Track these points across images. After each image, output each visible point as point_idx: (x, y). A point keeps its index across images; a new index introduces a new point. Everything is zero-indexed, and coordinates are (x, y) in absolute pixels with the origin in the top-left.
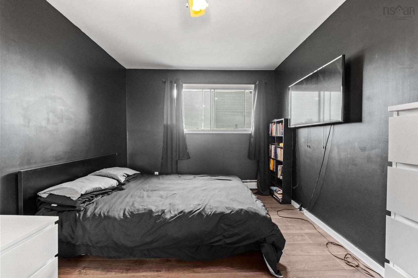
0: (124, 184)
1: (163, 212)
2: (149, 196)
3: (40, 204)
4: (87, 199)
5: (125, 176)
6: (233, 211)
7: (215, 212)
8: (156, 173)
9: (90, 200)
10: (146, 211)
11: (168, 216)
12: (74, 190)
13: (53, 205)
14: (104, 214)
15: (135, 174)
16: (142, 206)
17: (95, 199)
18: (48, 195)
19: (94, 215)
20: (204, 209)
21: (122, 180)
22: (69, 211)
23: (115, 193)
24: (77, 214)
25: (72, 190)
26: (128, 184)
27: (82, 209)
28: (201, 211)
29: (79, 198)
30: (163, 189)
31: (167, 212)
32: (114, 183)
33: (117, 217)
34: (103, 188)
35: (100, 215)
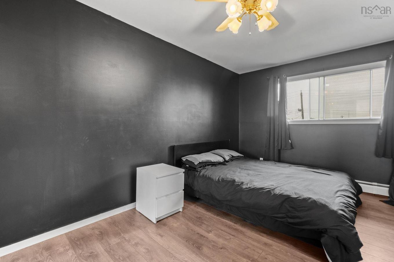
0: (227, 162)
1: (242, 183)
2: (240, 172)
3: (183, 164)
4: (202, 166)
5: (230, 156)
6: (300, 197)
7: (282, 193)
8: (261, 159)
9: (204, 167)
10: (231, 180)
11: (244, 187)
12: (196, 159)
13: (187, 166)
14: (208, 176)
15: (239, 156)
16: (231, 176)
17: (207, 167)
18: (185, 160)
19: (203, 175)
20: (274, 189)
21: (227, 158)
22: (193, 170)
23: (220, 166)
24: (196, 173)
25: (195, 159)
26: (231, 163)
27: (199, 171)
28: (271, 190)
29: (198, 164)
30: (254, 170)
31: (245, 184)
32: (221, 160)
33: (214, 179)
34: (213, 161)
35: (206, 176)
